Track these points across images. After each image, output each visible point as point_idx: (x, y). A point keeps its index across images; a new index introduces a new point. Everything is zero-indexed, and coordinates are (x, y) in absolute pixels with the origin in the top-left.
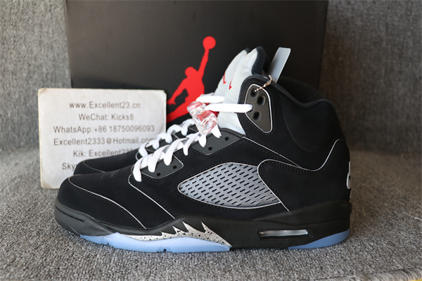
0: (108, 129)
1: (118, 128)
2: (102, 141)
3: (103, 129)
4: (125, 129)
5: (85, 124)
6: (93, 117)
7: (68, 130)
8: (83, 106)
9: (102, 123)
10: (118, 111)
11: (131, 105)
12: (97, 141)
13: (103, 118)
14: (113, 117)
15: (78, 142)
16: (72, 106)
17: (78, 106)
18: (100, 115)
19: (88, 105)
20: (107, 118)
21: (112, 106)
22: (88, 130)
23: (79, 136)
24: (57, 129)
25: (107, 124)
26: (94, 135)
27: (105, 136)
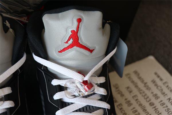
0: (159, 100)
1: (165, 106)
2: (148, 100)
3: (156, 97)
4: (168, 111)
5: (151, 85)
6: (159, 88)
7: (140, 78)
8: (161, 80)
9: (159, 94)
12: (146, 97)
13: (164, 94)
14: (169, 99)
15: (136, 86)
16: (156, 74)
17: (158, 77)
18: (164, 91)
19: (164, 81)
20: (166, 96)
22: (148, 88)
23: (141, 85)
24: (136, 72)
25: (162, 98)
26: (148, 93)
27: (153, 100)
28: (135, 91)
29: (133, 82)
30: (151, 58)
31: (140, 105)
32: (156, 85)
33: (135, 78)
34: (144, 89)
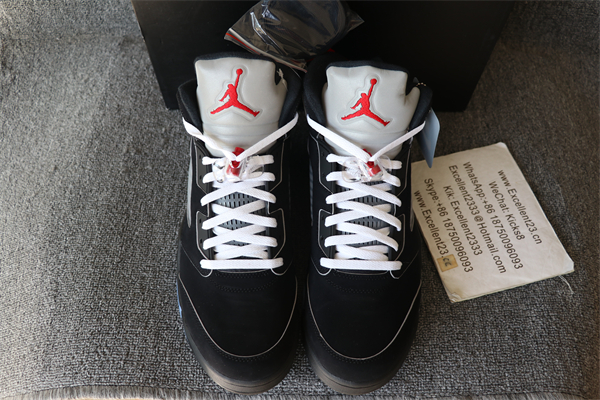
0: (493, 215)
1: (499, 225)
2: (475, 211)
3: (490, 209)
4: (502, 232)
5: (487, 189)
6: (499, 197)
7: (472, 176)
8: (507, 184)
9: (496, 205)
10: (519, 220)
11: (534, 233)
12: (473, 206)
13: (503, 207)
14: (510, 216)
15: (462, 188)
16: (501, 173)
17: (504, 179)
18: (505, 202)
19: (510, 188)
20: (506, 211)
21: (523, 213)
22: (481, 194)
23: (470, 187)
24: (468, 166)
25: (498, 212)
26: (478, 201)
27: (483, 213)
28: (458, 195)
29: (458, 180)
30: (502, 145)
31: (460, 217)
32: (496, 192)
33: (463, 175)
34: (474, 194)
